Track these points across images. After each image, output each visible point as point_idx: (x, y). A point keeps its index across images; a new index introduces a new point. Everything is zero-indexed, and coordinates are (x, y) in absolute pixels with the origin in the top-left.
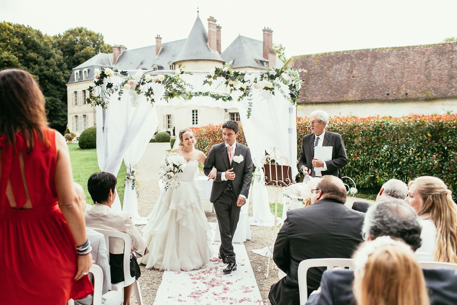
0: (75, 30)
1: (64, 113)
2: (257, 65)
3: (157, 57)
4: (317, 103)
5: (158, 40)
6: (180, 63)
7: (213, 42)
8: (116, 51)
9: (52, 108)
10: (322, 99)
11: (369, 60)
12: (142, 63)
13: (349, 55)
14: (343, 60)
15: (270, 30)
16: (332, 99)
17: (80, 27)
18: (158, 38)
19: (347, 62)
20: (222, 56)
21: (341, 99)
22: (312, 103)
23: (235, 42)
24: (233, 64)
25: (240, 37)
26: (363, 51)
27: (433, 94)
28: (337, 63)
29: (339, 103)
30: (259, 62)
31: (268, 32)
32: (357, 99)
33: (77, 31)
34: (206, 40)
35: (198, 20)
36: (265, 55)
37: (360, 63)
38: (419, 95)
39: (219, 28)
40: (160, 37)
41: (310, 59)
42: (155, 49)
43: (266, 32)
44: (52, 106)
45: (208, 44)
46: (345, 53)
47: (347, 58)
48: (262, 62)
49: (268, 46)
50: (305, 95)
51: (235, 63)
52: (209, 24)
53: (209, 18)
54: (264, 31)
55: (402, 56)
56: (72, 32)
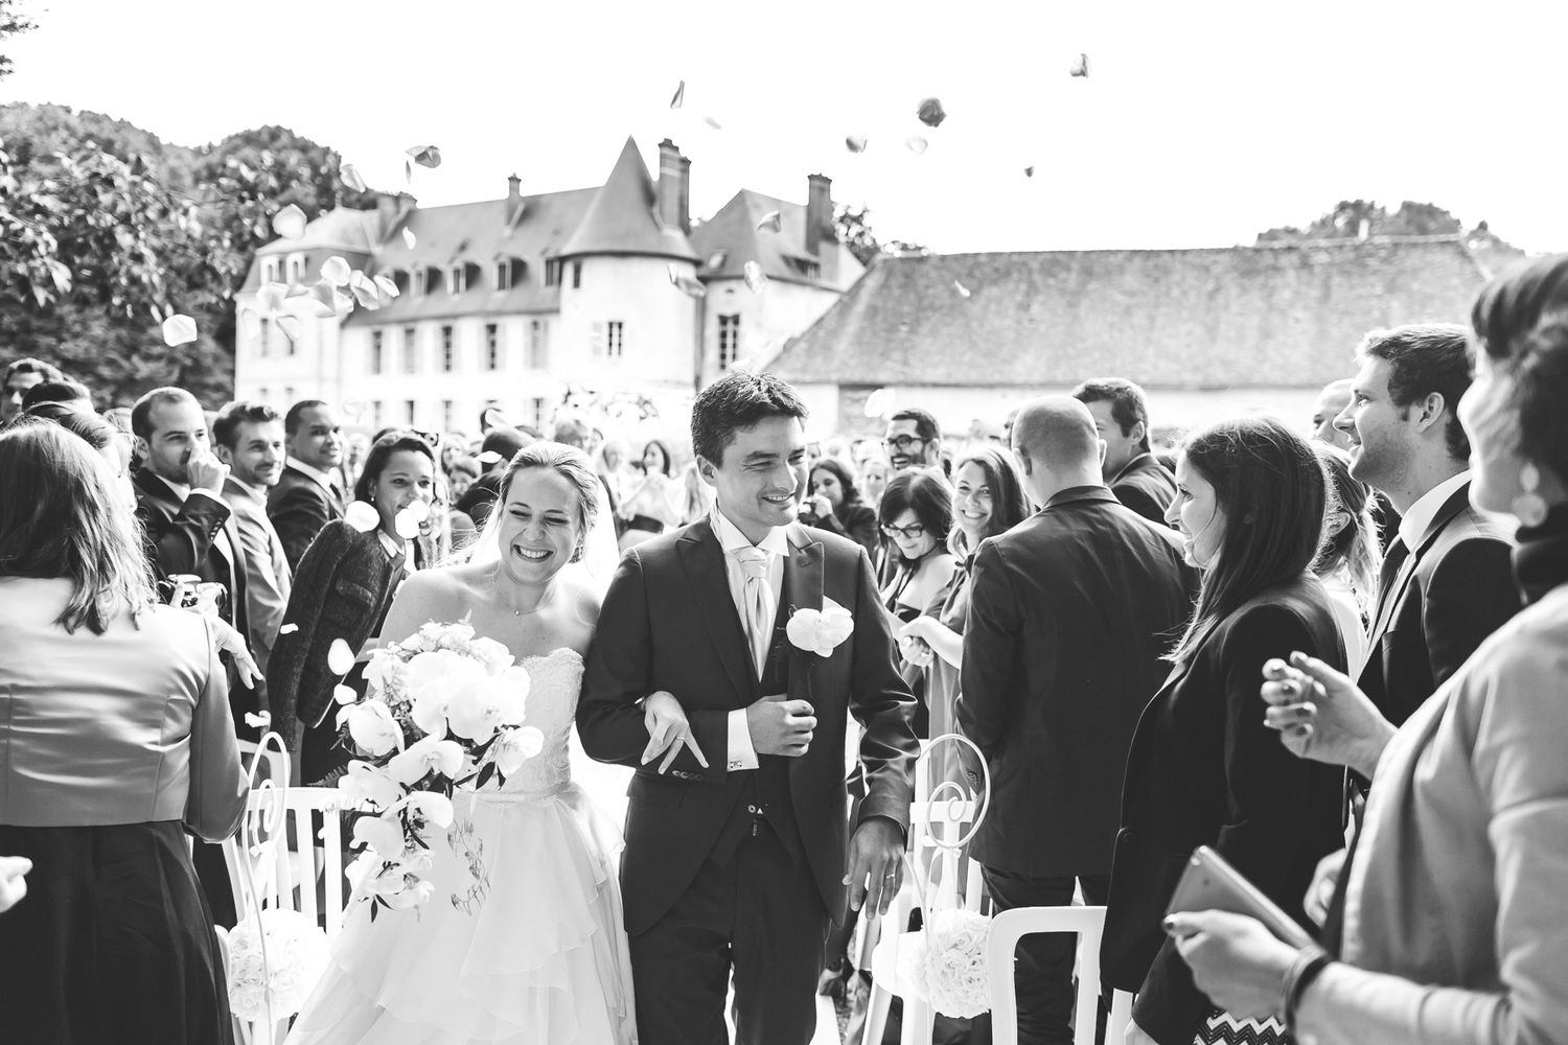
0: (259, 133)
1: (224, 379)
2: (786, 272)
3: (508, 231)
4: (935, 385)
5: (514, 184)
6: (577, 260)
7: (670, 204)
8: (387, 206)
9: (188, 362)
10: (949, 375)
11: (1072, 280)
12: (463, 247)
13: (1024, 264)
14: (1008, 274)
15: (826, 178)
16: (974, 377)
17: (272, 124)
18: (514, 180)
19: (1019, 282)
20: (694, 245)
21: (997, 378)
22: (923, 385)
23: (730, 206)
24: (723, 264)
25: (741, 197)
26: (1060, 257)
27: (1219, 375)
28: (994, 282)
29: (991, 386)
30: (794, 264)
31: (820, 184)
32: (1036, 378)
33: (265, 137)
34: (650, 196)
35: (631, 145)
36: (812, 246)
37: (1048, 286)
38: (1187, 377)
39: (686, 162)
40: (519, 177)
41: (925, 268)
42: (503, 207)
43: (817, 183)
44: (188, 356)
45: (656, 210)
46: (1015, 258)
47: (1020, 271)
48: (802, 265)
49: (819, 220)
50: (905, 363)
51: (729, 264)
52: (662, 156)
53: (662, 141)
54: (811, 177)
55: (1156, 273)
56: (249, 139)
